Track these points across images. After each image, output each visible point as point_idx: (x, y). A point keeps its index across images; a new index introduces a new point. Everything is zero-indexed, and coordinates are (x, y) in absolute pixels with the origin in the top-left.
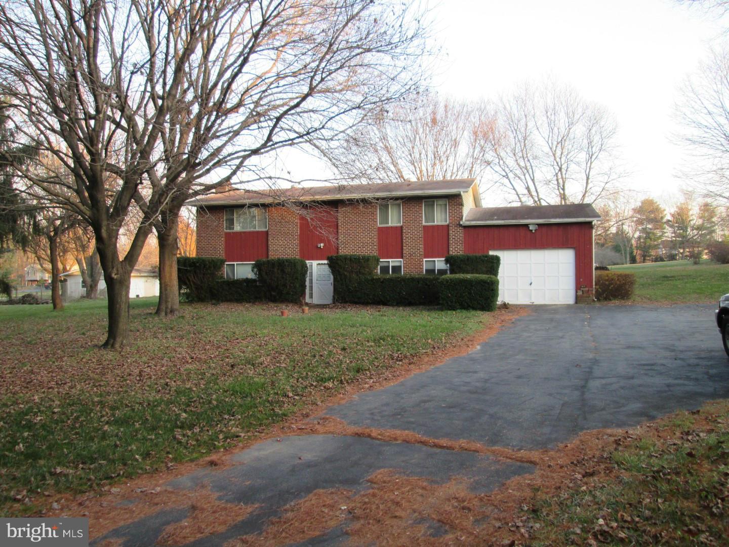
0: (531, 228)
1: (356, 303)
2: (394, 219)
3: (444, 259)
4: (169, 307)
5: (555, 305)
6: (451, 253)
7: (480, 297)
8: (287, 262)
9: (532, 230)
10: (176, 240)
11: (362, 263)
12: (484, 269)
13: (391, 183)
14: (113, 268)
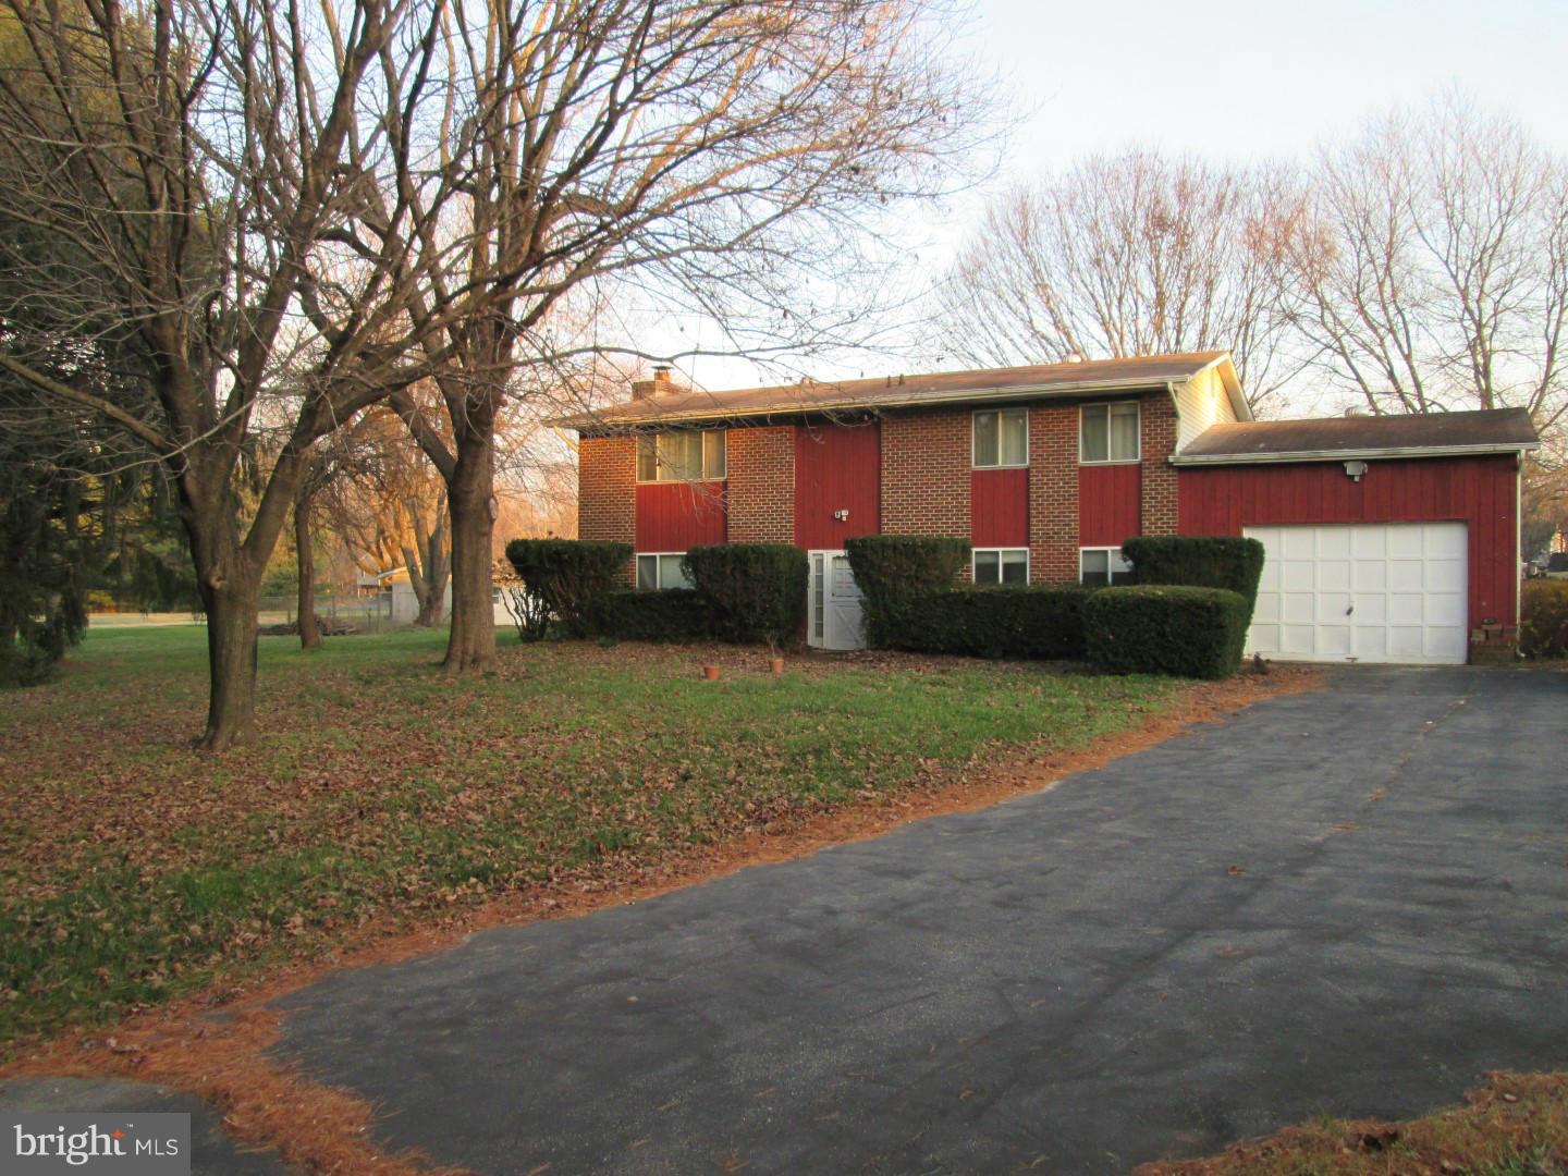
0: (1349, 472)
1: (910, 650)
2: (1010, 450)
3: (1118, 548)
4: (471, 650)
5: (1410, 666)
6: (1146, 532)
7: (1187, 644)
8: (754, 552)
9: (1352, 477)
10: (486, 503)
11: (922, 555)
12: (1218, 573)
13: (1052, 366)
14: (214, 564)
